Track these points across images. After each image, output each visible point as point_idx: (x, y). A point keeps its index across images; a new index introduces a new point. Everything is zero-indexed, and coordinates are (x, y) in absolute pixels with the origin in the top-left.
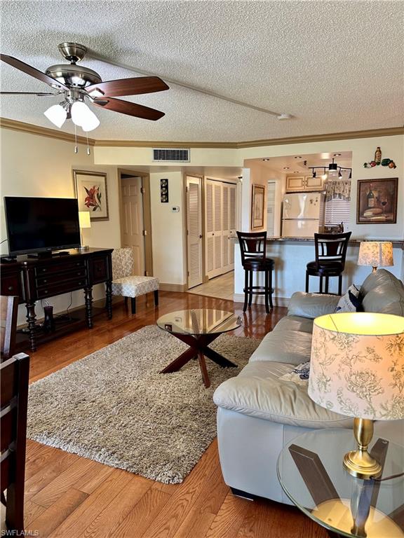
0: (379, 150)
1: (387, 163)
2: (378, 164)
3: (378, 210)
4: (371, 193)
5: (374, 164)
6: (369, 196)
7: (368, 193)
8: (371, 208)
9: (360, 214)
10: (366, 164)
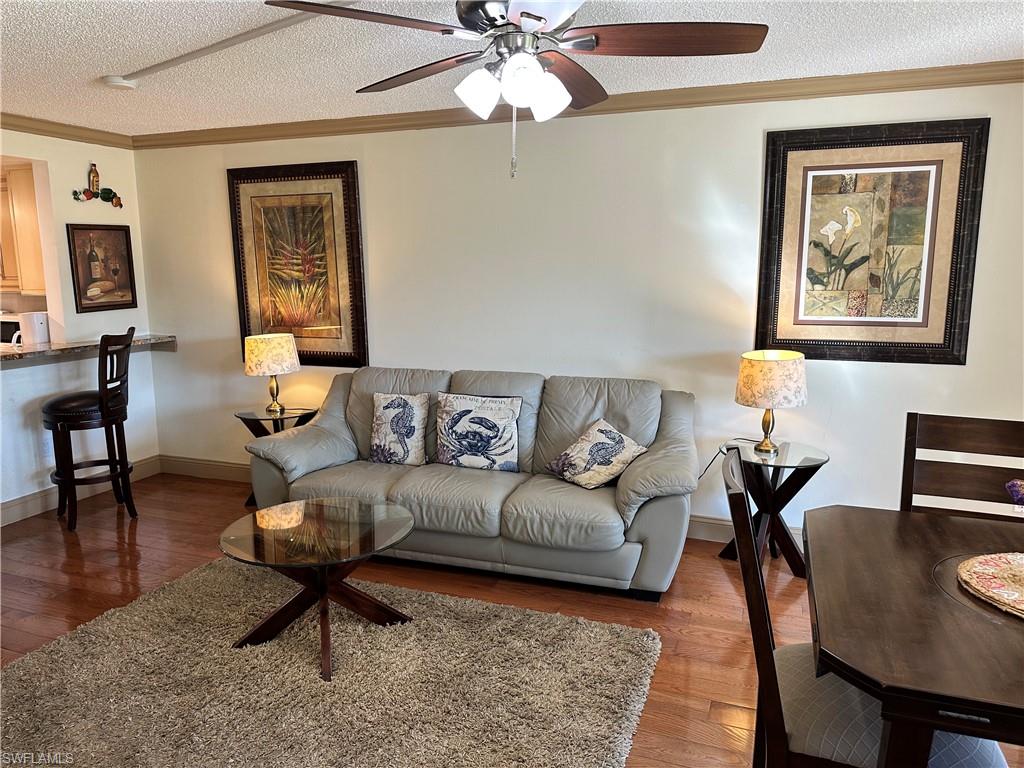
0: (93, 171)
1: (109, 196)
2: (96, 195)
3: (108, 285)
4: (92, 251)
5: (90, 194)
6: (91, 258)
7: (88, 251)
8: (96, 280)
9: (79, 292)
10: (75, 193)
